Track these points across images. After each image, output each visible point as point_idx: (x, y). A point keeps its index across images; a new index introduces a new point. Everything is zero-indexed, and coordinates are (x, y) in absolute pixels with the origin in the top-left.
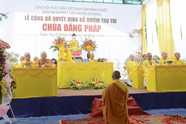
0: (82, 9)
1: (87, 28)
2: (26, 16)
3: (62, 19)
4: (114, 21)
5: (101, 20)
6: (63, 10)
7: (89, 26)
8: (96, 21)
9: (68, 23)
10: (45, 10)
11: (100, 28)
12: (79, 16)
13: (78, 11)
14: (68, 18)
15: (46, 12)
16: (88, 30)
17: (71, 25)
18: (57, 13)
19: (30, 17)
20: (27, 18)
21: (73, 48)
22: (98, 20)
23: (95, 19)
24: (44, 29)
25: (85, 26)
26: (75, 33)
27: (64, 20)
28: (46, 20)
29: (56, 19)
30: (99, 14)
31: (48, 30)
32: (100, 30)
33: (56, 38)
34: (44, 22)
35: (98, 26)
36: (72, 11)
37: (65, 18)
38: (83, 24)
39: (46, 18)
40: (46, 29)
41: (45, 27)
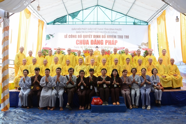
0: (104, 29)
1: (107, 42)
2: (65, 35)
3: (89, 36)
4: (127, 37)
5: (117, 37)
6: (90, 31)
7: (109, 41)
8: (113, 37)
9: (94, 39)
10: (78, 31)
11: (117, 42)
12: (101, 34)
13: (101, 31)
14: (94, 35)
15: (79, 32)
16: (107, 44)
17: (95, 41)
18: (86, 32)
19: (68, 36)
20: (66, 37)
21: (96, 56)
22: (115, 37)
23: (113, 36)
24: (77, 44)
25: (106, 41)
26: (98, 46)
27: (90, 37)
28: (78, 38)
29: (85, 36)
30: (116, 33)
31: (80, 44)
32: (116, 43)
33: (84, 49)
34: (77, 39)
35: (115, 41)
36: (96, 31)
37: (91, 35)
38: (104, 40)
39: (79, 36)
40: (78, 43)
41: (78, 42)
